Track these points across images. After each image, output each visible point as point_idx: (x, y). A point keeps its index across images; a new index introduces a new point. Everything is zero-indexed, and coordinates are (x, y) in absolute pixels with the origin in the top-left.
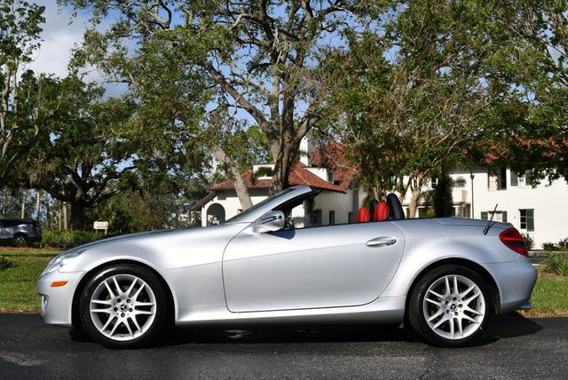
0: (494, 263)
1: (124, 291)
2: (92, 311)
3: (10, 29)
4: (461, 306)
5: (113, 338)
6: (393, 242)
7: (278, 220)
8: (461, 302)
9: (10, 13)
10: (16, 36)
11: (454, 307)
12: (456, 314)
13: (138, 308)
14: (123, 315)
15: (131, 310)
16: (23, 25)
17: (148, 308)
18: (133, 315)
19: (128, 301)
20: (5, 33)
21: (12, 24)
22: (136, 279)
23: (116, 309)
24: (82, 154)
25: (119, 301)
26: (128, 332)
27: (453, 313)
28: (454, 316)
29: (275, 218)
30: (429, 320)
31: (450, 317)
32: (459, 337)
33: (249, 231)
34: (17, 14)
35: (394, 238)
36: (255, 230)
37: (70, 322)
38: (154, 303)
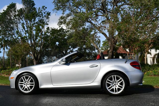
0: (128, 72)
1: (27, 80)
2: (19, 85)
3: (42, 17)
4: (117, 84)
5: (24, 92)
7: (64, 60)
8: (118, 83)
9: (42, 13)
10: (43, 19)
11: (115, 84)
12: (116, 86)
13: (30, 84)
14: (26, 86)
15: (28, 85)
16: (45, 16)
17: (33, 84)
18: (29, 86)
19: (28, 82)
20: (40, 18)
21: (42, 16)
22: (30, 76)
23: (25, 84)
24: (64, 47)
25: (26, 82)
26: (28, 90)
27: (115, 86)
28: (115, 87)
29: (63, 60)
30: (107, 88)
31: (114, 87)
32: (116, 93)
33: (58, 64)
34: (43, 13)
35: (97, 65)
36: (60, 63)
37: (15, 88)
38: (34, 83)
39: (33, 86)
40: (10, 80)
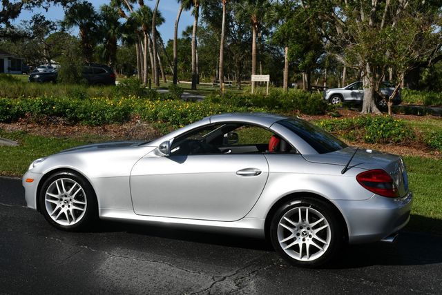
1: (67, 190)
2: (46, 200)
6: (258, 173)
12: (304, 240)
13: (76, 204)
22: (76, 183)
30: (282, 241)
35: (260, 170)
37: (36, 208)
38: (86, 203)
39: (82, 211)
40: (26, 184)
